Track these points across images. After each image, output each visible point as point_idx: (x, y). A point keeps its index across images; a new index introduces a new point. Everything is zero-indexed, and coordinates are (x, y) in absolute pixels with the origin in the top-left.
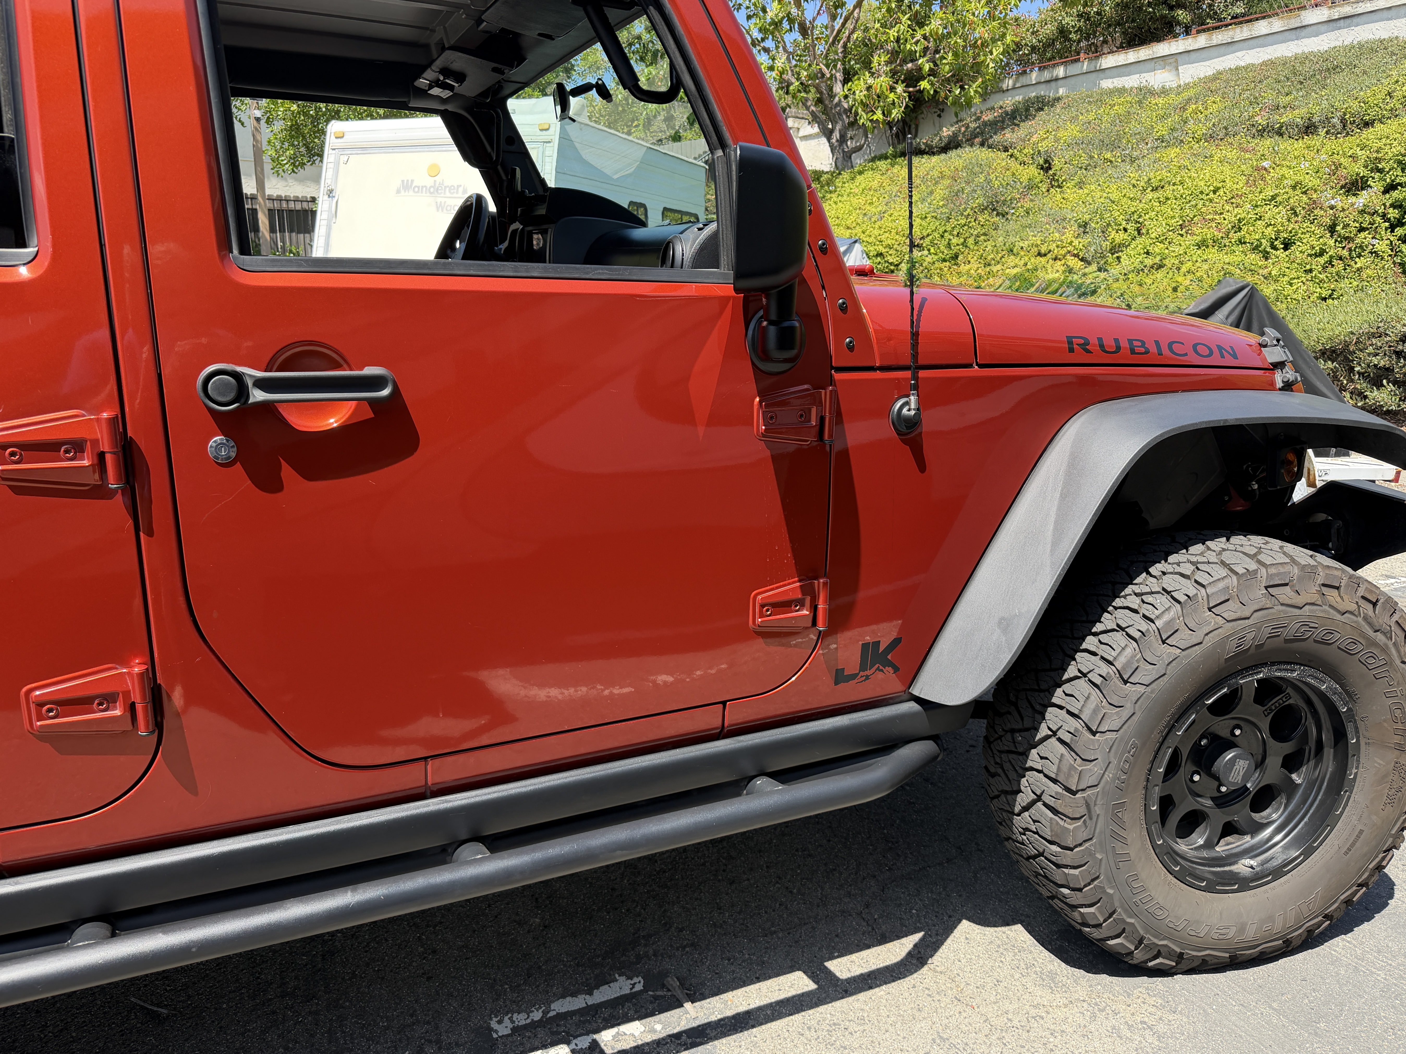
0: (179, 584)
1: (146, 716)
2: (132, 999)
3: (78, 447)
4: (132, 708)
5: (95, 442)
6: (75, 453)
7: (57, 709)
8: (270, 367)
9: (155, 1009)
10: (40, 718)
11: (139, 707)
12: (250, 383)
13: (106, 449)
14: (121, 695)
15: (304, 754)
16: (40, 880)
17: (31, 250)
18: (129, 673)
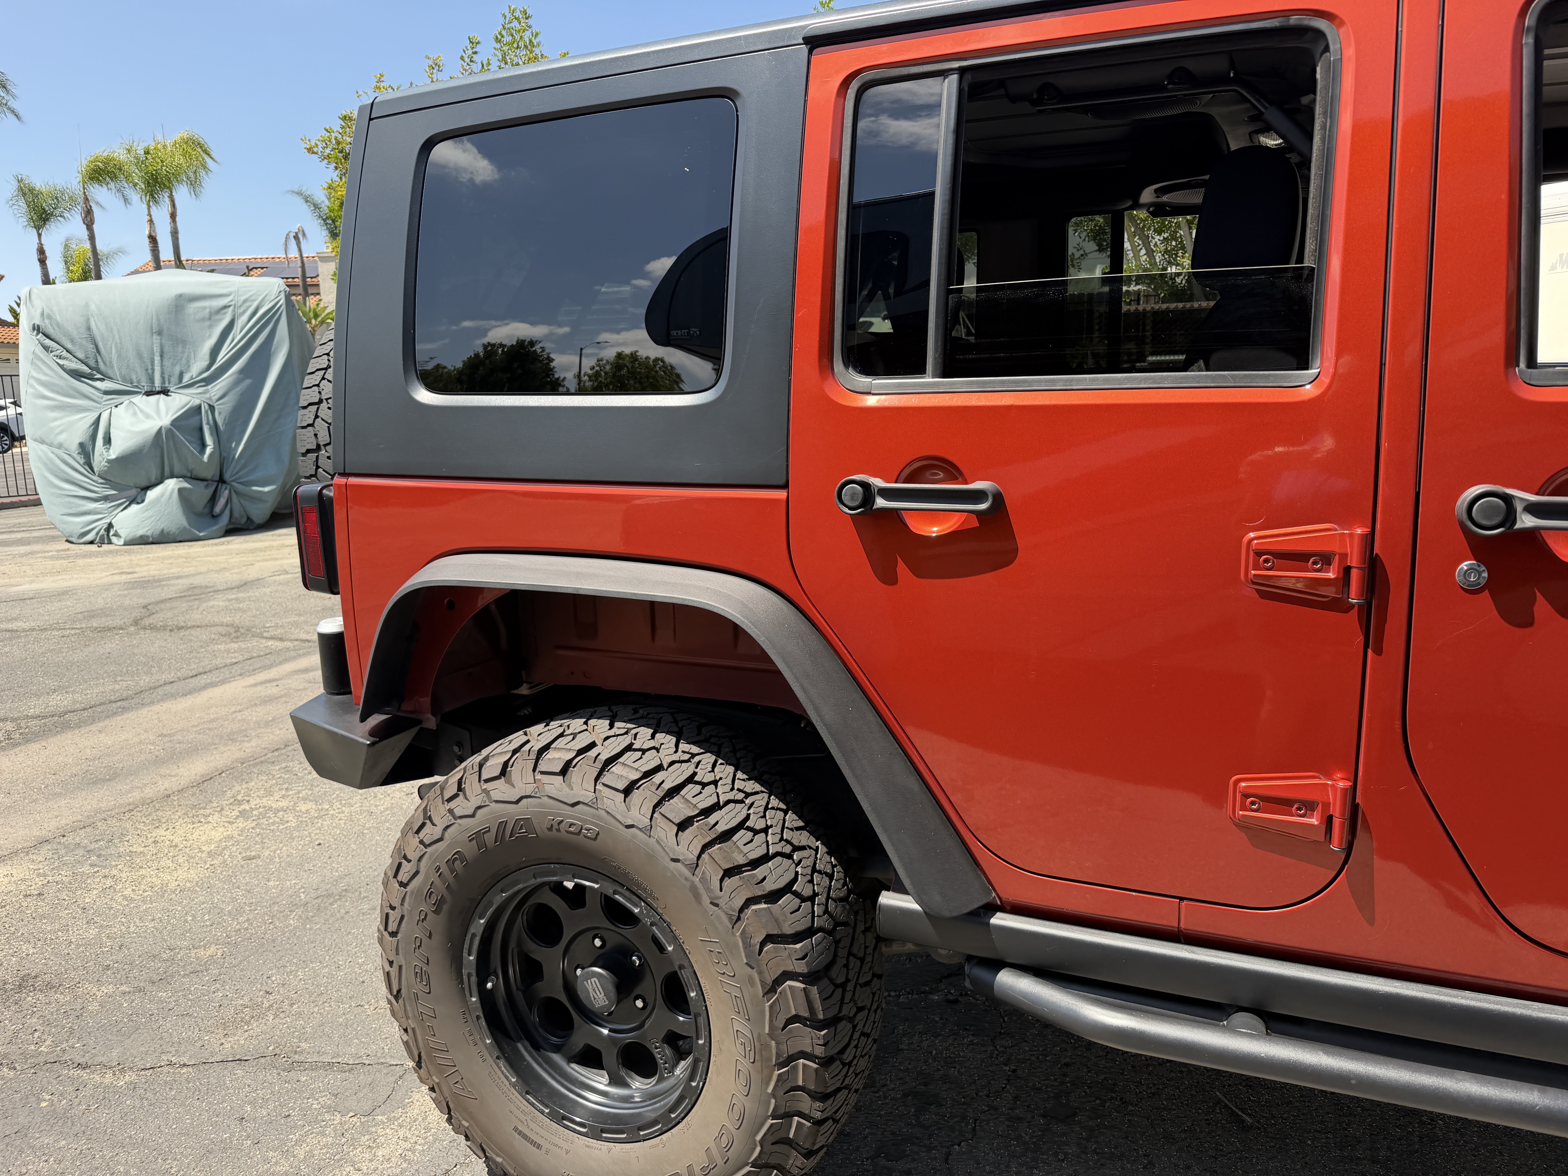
0: (1398, 708)
1: (1341, 833)
2: (1218, 1093)
3: (1326, 559)
4: (1329, 820)
5: (1343, 556)
6: (1322, 565)
7: (1259, 803)
8: (1542, 490)
9: (1240, 1113)
10: (1243, 808)
11: (1337, 822)
12: (1519, 507)
13: (1354, 564)
14: (1320, 804)
15: (1499, 917)
16: (1212, 956)
17: (1313, 372)
18: (1333, 786)
